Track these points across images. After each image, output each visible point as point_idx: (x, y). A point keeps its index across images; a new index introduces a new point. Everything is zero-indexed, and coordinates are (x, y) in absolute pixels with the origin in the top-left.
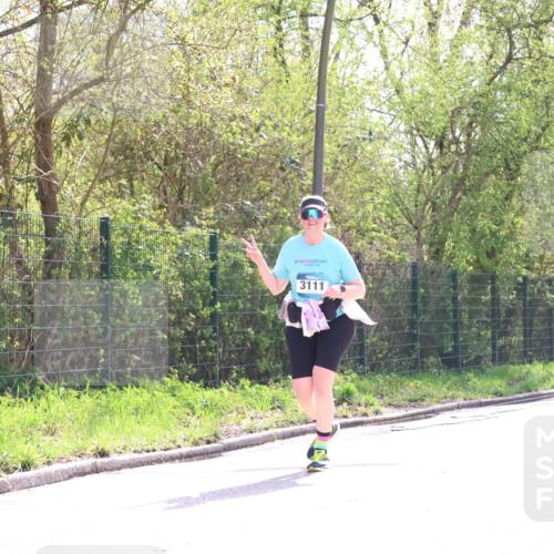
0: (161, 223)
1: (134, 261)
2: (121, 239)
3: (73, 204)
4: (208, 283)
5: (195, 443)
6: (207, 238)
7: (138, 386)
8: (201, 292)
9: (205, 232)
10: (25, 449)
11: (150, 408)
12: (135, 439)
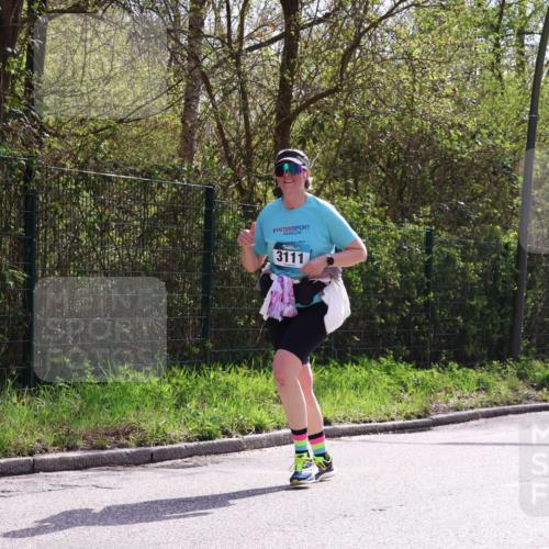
0: (383, 220)
4: (423, 275)
5: (408, 418)
6: (423, 234)
7: (357, 364)
8: (416, 282)
9: (422, 228)
10: (258, 414)
11: (367, 384)
12: (354, 411)
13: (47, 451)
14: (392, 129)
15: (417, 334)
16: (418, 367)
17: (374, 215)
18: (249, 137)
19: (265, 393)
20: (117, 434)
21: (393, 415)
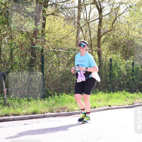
0: (122, 60)
1: (117, 67)
2: (114, 62)
3: (104, 55)
4: (132, 72)
5: (129, 105)
6: (132, 63)
7: (117, 92)
8: (130, 74)
9: (131, 61)
10: (94, 104)
11: (119, 97)
12: (116, 103)
13: (47, 113)
14: (124, 39)
15: (131, 86)
16: (131, 93)
17: (120, 58)
18: (91, 41)
19: (96, 99)
20: (63, 109)
21: (126, 104)
